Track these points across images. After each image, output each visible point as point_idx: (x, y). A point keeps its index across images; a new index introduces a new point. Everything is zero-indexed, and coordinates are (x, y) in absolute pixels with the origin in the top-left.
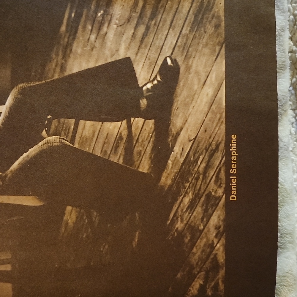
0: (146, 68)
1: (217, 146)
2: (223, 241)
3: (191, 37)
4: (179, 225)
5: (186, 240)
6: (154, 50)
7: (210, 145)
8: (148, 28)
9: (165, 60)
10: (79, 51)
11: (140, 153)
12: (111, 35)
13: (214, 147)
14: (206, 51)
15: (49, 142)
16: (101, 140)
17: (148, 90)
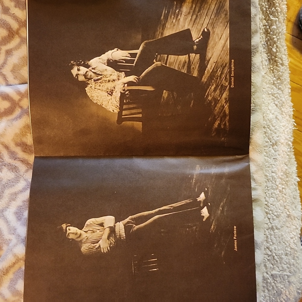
0: (196, 32)
1: (226, 65)
2: (228, 104)
3: (215, 19)
4: (210, 98)
5: (213, 104)
6: (199, 25)
7: (223, 64)
8: (197, 16)
9: (204, 29)
10: (169, 27)
11: (193, 68)
12: (182, 20)
13: (224, 65)
14: (221, 25)
16: (178, 63)
17: (197, 42)
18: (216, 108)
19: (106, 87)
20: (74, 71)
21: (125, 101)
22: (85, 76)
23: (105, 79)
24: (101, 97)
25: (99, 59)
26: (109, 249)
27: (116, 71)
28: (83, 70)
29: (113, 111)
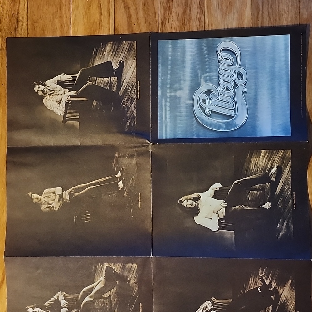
0: (115, 63)
1: (134, 84)
2: (136, 110)
3: (127, 55)
4: (124, 106)
5: (126, 110)
6: (117, 59)
7: (132, 84)
8: (116, 53)
9: (120, 61)
10: (97, 59)
11: (113, 86)
12: (106, 55)
13: (133, 84)
14: (131, 58)
15: (89, 84)
16: (103, 83)
17: (116, 69)
18: (128, 112)
19: (56, 99)
20: (36, 89)
21: (68, 108)
22: (43, 91)
23: (56, 93)
24: (53, 105)
25: (52, 80)
26: (59, 208)
27: (63, 88)
28: (42, 88)
29: (61, 114)
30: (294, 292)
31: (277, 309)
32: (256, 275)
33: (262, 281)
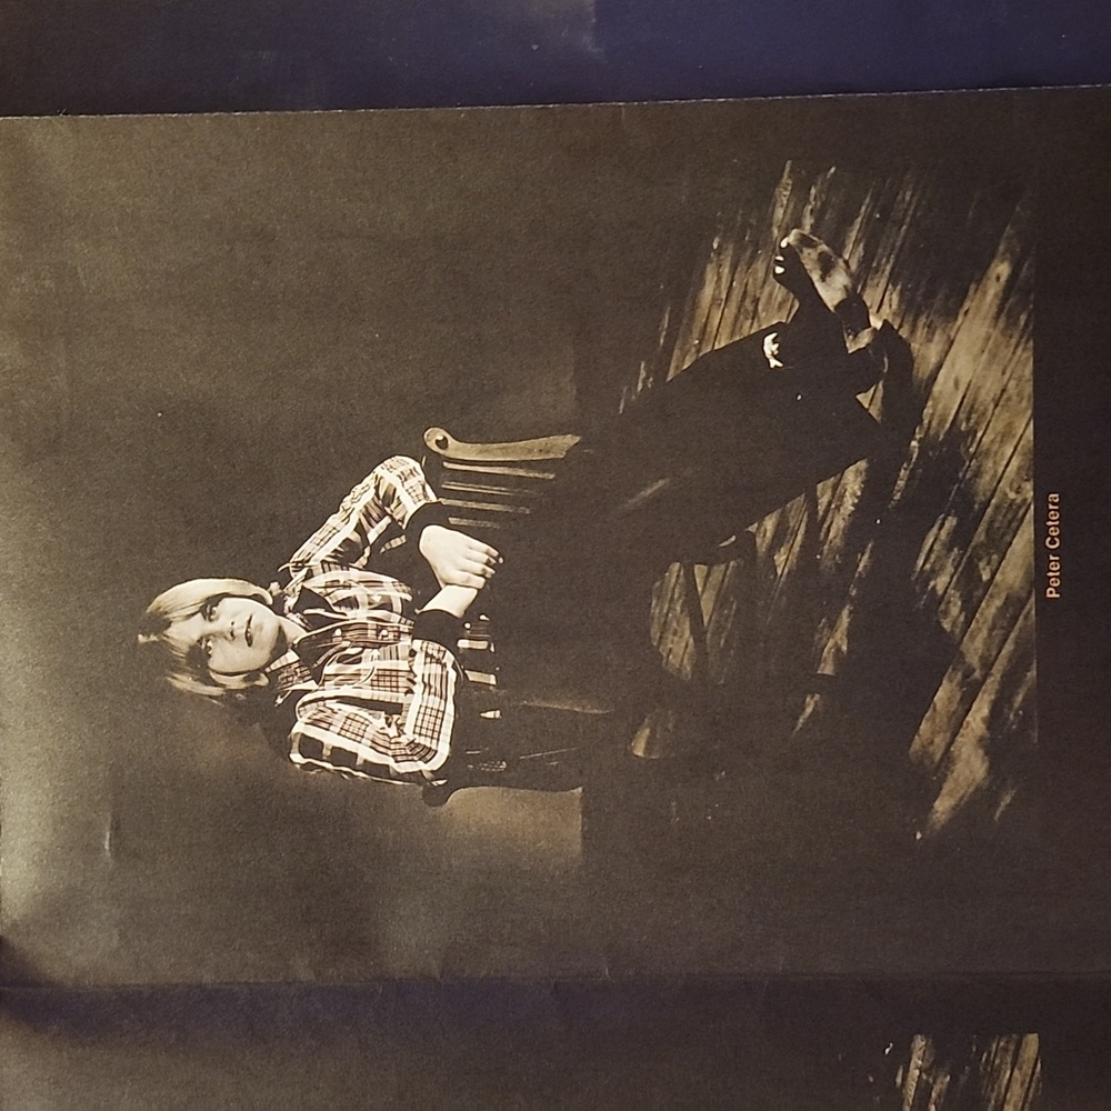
30: (1029, 354)
31: (901, 483)
32: (752, 241)
33: (796, 281)
